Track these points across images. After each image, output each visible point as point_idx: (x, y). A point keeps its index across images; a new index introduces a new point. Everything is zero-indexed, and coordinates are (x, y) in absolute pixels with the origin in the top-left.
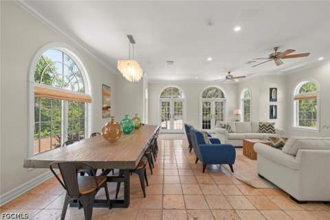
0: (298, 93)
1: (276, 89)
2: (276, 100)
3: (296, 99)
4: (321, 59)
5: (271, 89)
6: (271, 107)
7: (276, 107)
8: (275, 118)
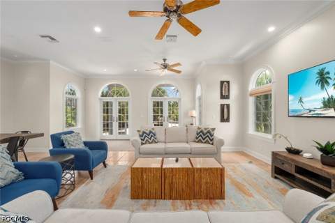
0: (254, 87)
1: (228, 82)
2: (228, 97)
3: (251, 95)
4: (271, 29)
5: (222, 83)
6: (222, 106)
7: (228, 106)
8: (228, 120)
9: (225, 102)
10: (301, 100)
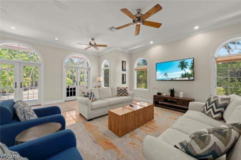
0: (137, 66)
1: (125, 62)
2: (125, 70)
4: (152, 43)
7: (125, 75)
8: (125, 83)
9: (124, 73)
10: (166, 74)
